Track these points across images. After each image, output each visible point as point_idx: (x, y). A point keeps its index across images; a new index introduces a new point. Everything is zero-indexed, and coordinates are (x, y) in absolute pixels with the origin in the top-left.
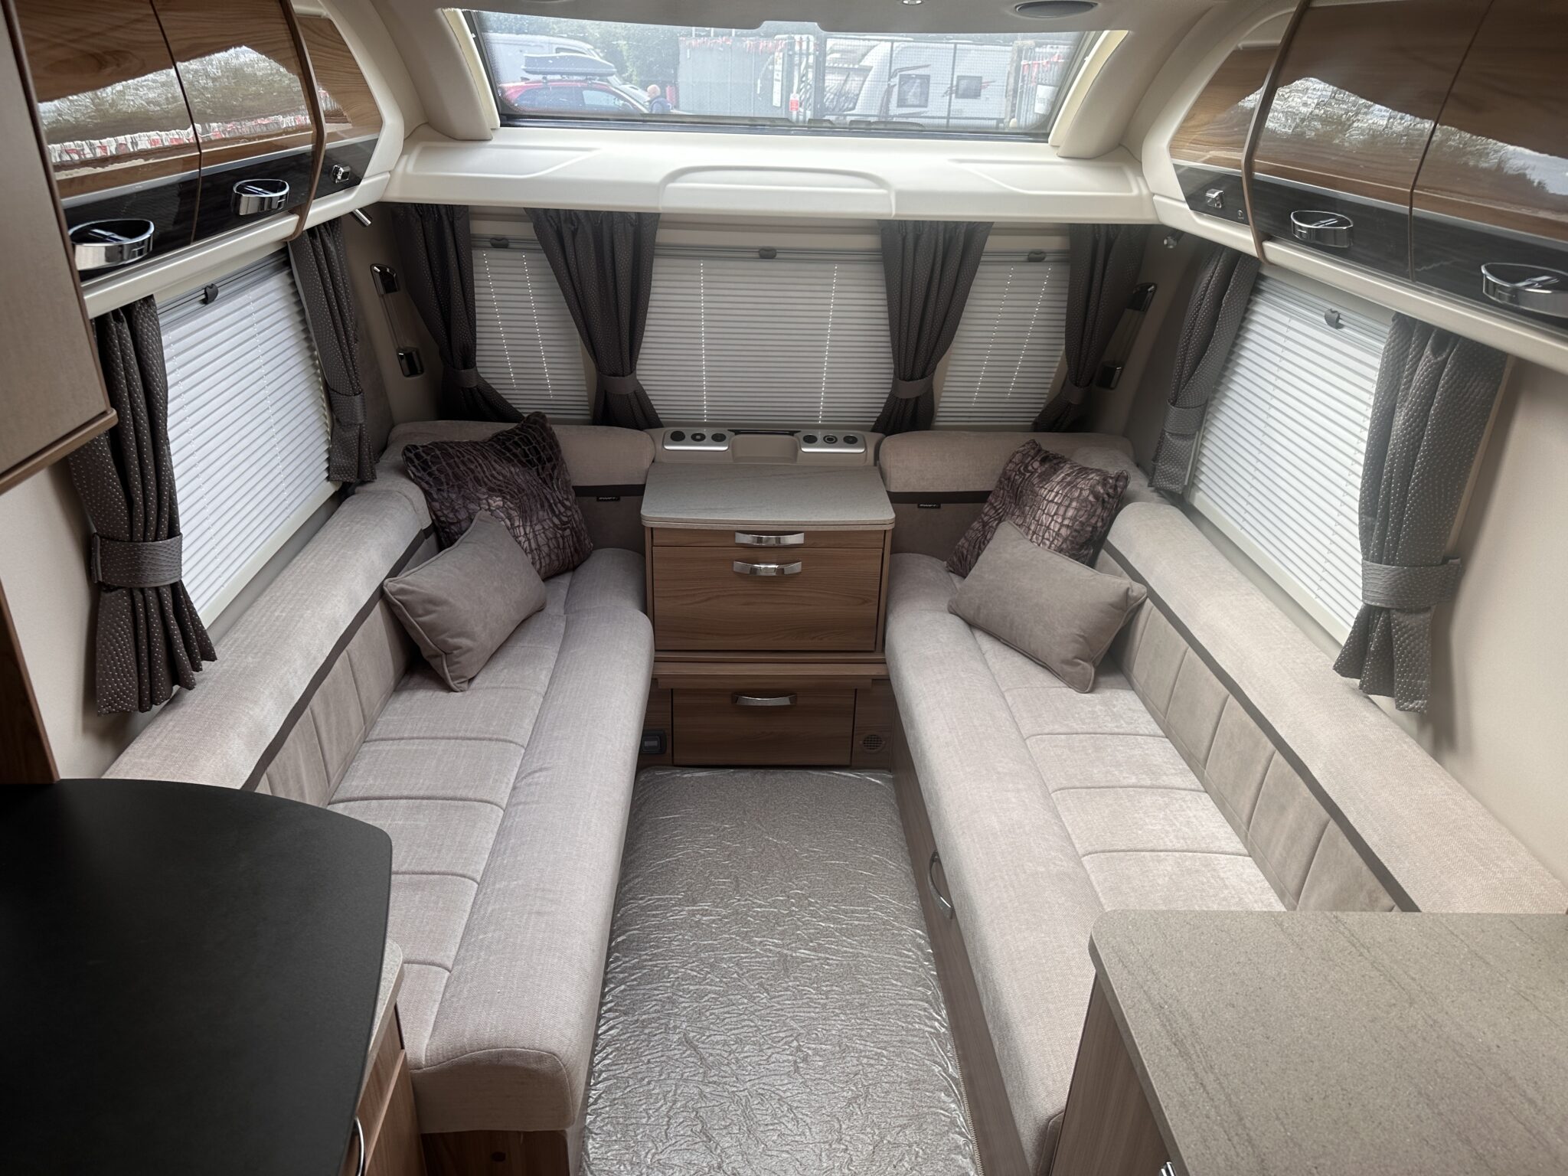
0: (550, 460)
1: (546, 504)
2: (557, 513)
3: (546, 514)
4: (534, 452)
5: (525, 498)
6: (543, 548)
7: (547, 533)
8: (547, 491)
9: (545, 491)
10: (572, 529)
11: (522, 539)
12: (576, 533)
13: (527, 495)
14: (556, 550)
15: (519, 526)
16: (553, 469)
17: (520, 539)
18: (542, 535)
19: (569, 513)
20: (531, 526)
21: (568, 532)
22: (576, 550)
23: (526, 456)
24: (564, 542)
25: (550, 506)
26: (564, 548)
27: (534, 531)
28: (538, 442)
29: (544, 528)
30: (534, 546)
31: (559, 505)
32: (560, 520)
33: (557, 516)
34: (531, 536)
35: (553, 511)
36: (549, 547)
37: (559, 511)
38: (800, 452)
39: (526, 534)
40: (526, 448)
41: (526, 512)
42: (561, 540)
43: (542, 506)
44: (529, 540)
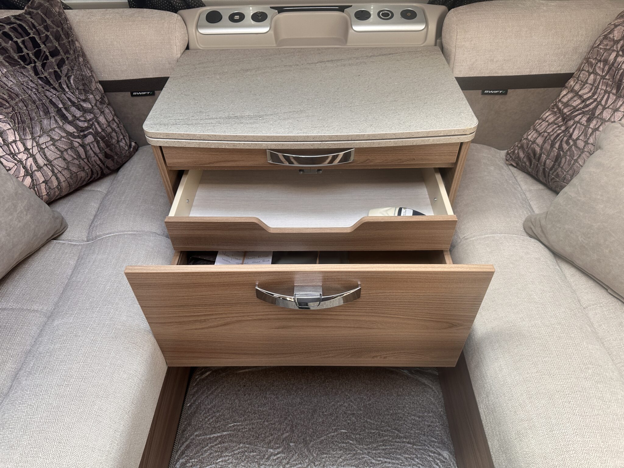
0: (55, 53)
1: (52, 110)
2: (70, 118)
3: (53, 121)
4: (30, 45)
5: (21, 104)
6: (55, 162)
7: (58, 144)
8: (52, 94)
9: (48, 93)
10: (96, 134)
11: (22, 156)
12: (103, 138)
13: (23, 101)
14: (76, 162)
15: (15, 141)
16: (60, 64)
17: (20, 156)
18: (52, 147)
19: (89, 116)
20: (33, 139)
21: (90, 139)
22: (107, 156)
23: (19, 50)
24: (86, 152)
25: (59, 111)
26: (88, 157)
27: (38, 145)
28: (38, 33)
29: (52, 139)
30: (41, 161)
31: (73, 109)
32: (76, 127)
33: (70, 123)
34: (35, 150)
35: (64, 118)
36: (65, 159)
37: (74, 116)
38: (351, 31)
39: (26, 149)
40: (19, 41)
41: (23, 122)
42: (81, 150)
43: (47, 113)
44: (33, 156)
